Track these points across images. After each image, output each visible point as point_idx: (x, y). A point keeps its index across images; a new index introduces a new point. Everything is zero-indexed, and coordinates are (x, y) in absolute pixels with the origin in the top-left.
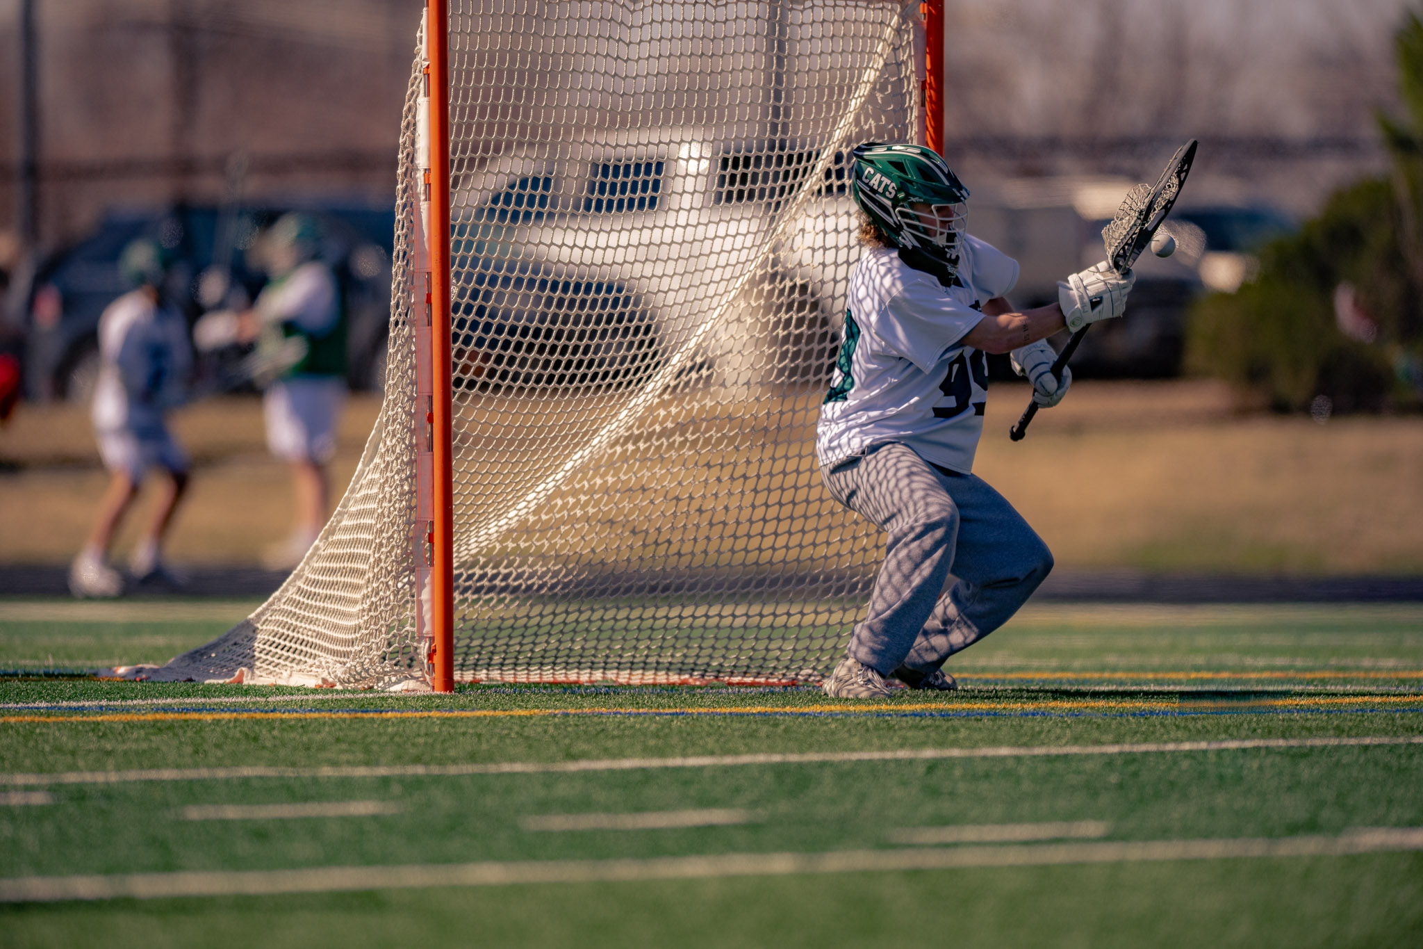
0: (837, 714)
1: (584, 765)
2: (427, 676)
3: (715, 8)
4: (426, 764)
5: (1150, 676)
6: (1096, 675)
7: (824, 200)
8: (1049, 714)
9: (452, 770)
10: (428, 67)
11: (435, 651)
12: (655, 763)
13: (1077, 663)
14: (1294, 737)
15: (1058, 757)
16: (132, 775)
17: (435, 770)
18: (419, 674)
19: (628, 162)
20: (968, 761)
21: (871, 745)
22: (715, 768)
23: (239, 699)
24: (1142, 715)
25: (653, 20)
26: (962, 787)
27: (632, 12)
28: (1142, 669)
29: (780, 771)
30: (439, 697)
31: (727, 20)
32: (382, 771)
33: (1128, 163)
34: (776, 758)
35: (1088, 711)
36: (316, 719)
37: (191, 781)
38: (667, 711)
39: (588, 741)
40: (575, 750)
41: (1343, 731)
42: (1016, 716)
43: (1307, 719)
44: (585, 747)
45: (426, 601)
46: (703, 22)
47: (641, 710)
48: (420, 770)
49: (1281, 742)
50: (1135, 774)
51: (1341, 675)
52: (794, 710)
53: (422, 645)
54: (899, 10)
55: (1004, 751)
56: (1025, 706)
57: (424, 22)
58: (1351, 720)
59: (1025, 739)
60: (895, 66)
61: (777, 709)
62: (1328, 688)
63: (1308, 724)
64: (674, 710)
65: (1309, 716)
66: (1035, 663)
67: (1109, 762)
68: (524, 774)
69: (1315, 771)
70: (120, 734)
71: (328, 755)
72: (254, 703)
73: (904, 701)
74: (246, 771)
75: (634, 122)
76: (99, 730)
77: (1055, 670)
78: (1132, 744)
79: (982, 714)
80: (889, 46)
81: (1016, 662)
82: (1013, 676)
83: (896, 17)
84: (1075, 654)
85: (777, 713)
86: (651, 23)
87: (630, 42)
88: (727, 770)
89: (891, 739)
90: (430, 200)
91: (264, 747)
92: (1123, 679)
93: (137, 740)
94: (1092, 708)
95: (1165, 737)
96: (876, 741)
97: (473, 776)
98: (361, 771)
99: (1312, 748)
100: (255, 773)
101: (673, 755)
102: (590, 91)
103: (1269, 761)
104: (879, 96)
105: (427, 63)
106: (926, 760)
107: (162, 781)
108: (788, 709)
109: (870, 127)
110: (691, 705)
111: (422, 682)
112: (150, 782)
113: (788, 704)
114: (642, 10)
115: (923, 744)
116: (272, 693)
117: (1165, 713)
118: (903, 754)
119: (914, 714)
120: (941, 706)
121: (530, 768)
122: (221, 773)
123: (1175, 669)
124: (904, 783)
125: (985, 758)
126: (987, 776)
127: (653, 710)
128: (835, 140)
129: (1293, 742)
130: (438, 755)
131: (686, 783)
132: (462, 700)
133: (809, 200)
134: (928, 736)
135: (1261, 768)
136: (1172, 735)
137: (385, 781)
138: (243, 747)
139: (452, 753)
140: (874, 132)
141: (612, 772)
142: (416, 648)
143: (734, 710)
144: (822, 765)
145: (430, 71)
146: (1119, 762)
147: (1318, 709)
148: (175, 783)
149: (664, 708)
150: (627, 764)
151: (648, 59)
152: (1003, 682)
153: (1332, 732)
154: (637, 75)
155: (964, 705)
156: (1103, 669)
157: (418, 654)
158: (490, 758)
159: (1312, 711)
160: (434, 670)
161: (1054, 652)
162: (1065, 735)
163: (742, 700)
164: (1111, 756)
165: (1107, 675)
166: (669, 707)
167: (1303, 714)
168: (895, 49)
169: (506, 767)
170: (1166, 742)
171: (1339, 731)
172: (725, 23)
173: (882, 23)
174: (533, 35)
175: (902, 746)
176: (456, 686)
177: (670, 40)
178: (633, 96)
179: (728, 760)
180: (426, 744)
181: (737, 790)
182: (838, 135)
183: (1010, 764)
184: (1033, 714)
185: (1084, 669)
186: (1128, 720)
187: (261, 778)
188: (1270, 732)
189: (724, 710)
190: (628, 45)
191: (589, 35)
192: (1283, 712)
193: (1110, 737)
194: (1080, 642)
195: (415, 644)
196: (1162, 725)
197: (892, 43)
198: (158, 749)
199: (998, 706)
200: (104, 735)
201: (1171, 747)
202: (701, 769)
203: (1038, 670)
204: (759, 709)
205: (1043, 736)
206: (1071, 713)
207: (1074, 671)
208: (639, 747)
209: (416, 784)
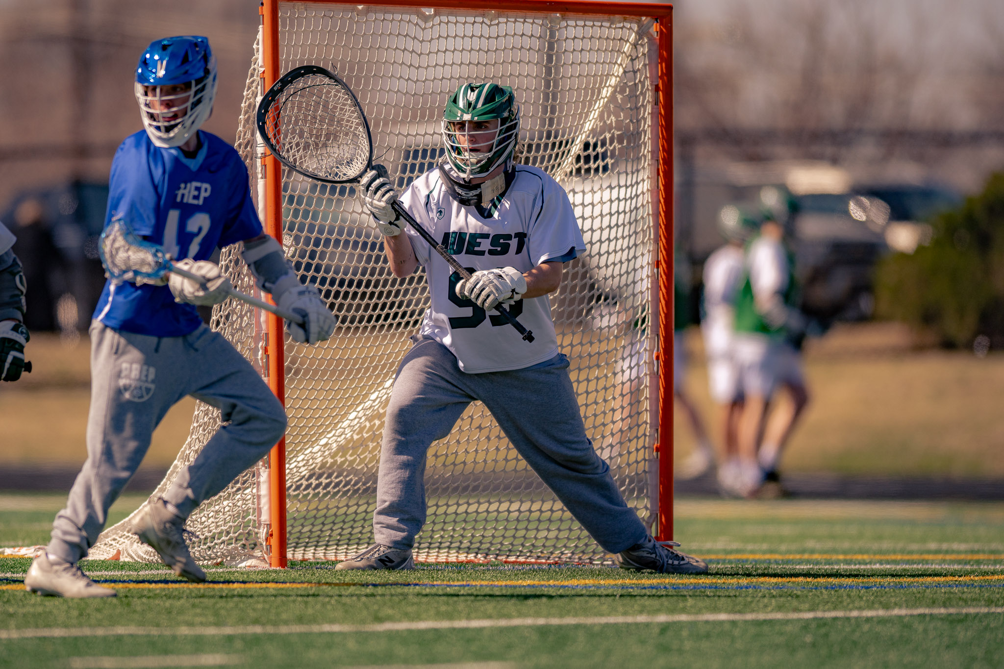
0: (590, 587)
1: (388, 626)
2: (265, 555)
3: (489, 26)
4: (263, 625)
5: (841, 557)
6: (798, 557)
7: (575, 179)
8: (759, 587)
9: (284, 630)
10: (264, 72)
11: (271, 535)
12: (444, 624)
13: (783, 547)
14: (953, 606)
15: (765, 622)
16: (30, 633)
17: (270, 629)
18: (259, 554)
19: (417, 148)
20: (693, 624)
21: (617, 611)
22: (492, 629)
23: (116, 573)
24: (833, 588)
25: (440, 36)
26: (688, 645)
27: (423, 29)
28: (835, 551)
29: (543, 631)
30: (276, 572)
31: (498, 36)
32: (228, 631)
33: (829, 150)
34: (541, 621)
35: (790, 585)
36: (176, 589)
37: (76, 639)
38: (456, 583)
39: (392, 607)
40: (381, 614)
41: (992, 602)
42: (732, 589)
43: (964, 592)
44: (390, 612)
45: (264, 496)
46: (480, 38)
47: (435, 583)
48: (258, 629)
49: (943, 611)
50: (826, 635)
51: (992, 557)
52: (556, 583)
53: (261, 530)
54: (636, 28)
55: (723, 617)
56: (740, 581)
57: (260, 36)
58: (998, 593)
59: (738, 608)
60: (632, 73)
61: (542, 583)
62: (982, 567)
63: (964, 596)
64: (461, 583)
65: (966, 590)
66: (750, 547)
67: (806, 626)
68: (340, 633)
69: (969, 633)
70: (21, 600)
71: (186, 618)
72: (128, 576)
73: (644, 577)
74: (120, 630)
75: (423, 116)
76: (4, 597)
77: (765, 552)
78: (824, 611)
79: (706, 587)
80: (628, 57)
81: (735, 546)
82: (732, 557)
83: (634, 35)
84: (782, 539)
85: (542, 585)
86: (438, 39)
87: (421, 53)
88: (502, 630)
89: (633, 606)
90: (266, 178)
91: (135, 611)
92: (819, 560)
93: (34, 605)
94: (794, 582)
95: (851, 606)
96: (621, 609)
97: (300, 635)
98: (211, 631)
99: (967, 615)
100: (127, 632)
101: (460, 619)
102: (388, 92)
103: (932, 626)
104: (619, 97)
105: (263, 69)
106: (661, 624)
107: (54, 638)
108: (551, 582)
109: (612, 121)
110: (474, 579)
111: (261, 561)
112: (44, 639)
113: (551, 578)
114: (432, 28)
115: (657, 611)
116: (142, 568)
117: (851, 587)
118: (642, 619)
119: (652, 587)
120: (674, 581)
121: (345, 628)
122: (100, 632)
123: (861, 552)
124: (643, 642)
125: (707, 622)
126: (708, 636)
127: (445, 583)
128: (586, 129)
129: (952, 610)
130: (273, 618)
131: (469, 641)
132: (294, 574)
133: (564, 179)
134: (662, 605)
135: (925, 631)
136: (857, 604)
137: (230, 639)
138: (118, 611)
139: (284, 616)
140: (614, 125)
141: (410, 631)
142: (257, 533)
143: (509, 583)
144: (577, 627)
145: (266, 75)
146: (813, 625)
147: (973, 585)
148: (64, 639)
149: (453, 581)
150: (422, 625)
151: (435, 67)
152: (724, 561)
153: (983, 603)
154: (426, 79)
155: (692, 581)
156: (803, 552)
157: (258, 538)
158: (314, 620)
159: (968, 586)
160: (271, 551)
161: (764, 538)
162: (771, 604)
163: (516, 575)
164: (807, 621)
165: (806, 556)
166: (458, 580)
167: (960, 588)
168: (632, 60)
169: (327, 628)
170: (851, 610)
171: (990, 602)
172: (496, 38)
173: (621, 39)
174: (343, 46)
175: (641, 612)
176: (289, 564)
177: (470, 51)
178: (422, 96)
179: (503, 623)
180: (263, 609)
181: (509, 647)
182: (588, 126)
183: (727, 627)
184: (747, 588)
185: (789, 552)
186: (821, 593)
187: (131, 635)
188: (934, 602)
189: (500, 583)
190: (419, 55)
191: (388, 47)
192: (945, 586)
193: (807, 606)
194: (786, 530)
195: (256, 530)
196: (849, 596)
197: (630, 55)
198: (50, 612)
199: (719, 581)
200: (8, 601)
201: (855, 614)
202: (481, 630)
203: (752, 552)
204: (529, 582)
205: (753, 605)
206: (776, 586)
207: (780, 553)
208: (432, 612)
209: (254, 641)
